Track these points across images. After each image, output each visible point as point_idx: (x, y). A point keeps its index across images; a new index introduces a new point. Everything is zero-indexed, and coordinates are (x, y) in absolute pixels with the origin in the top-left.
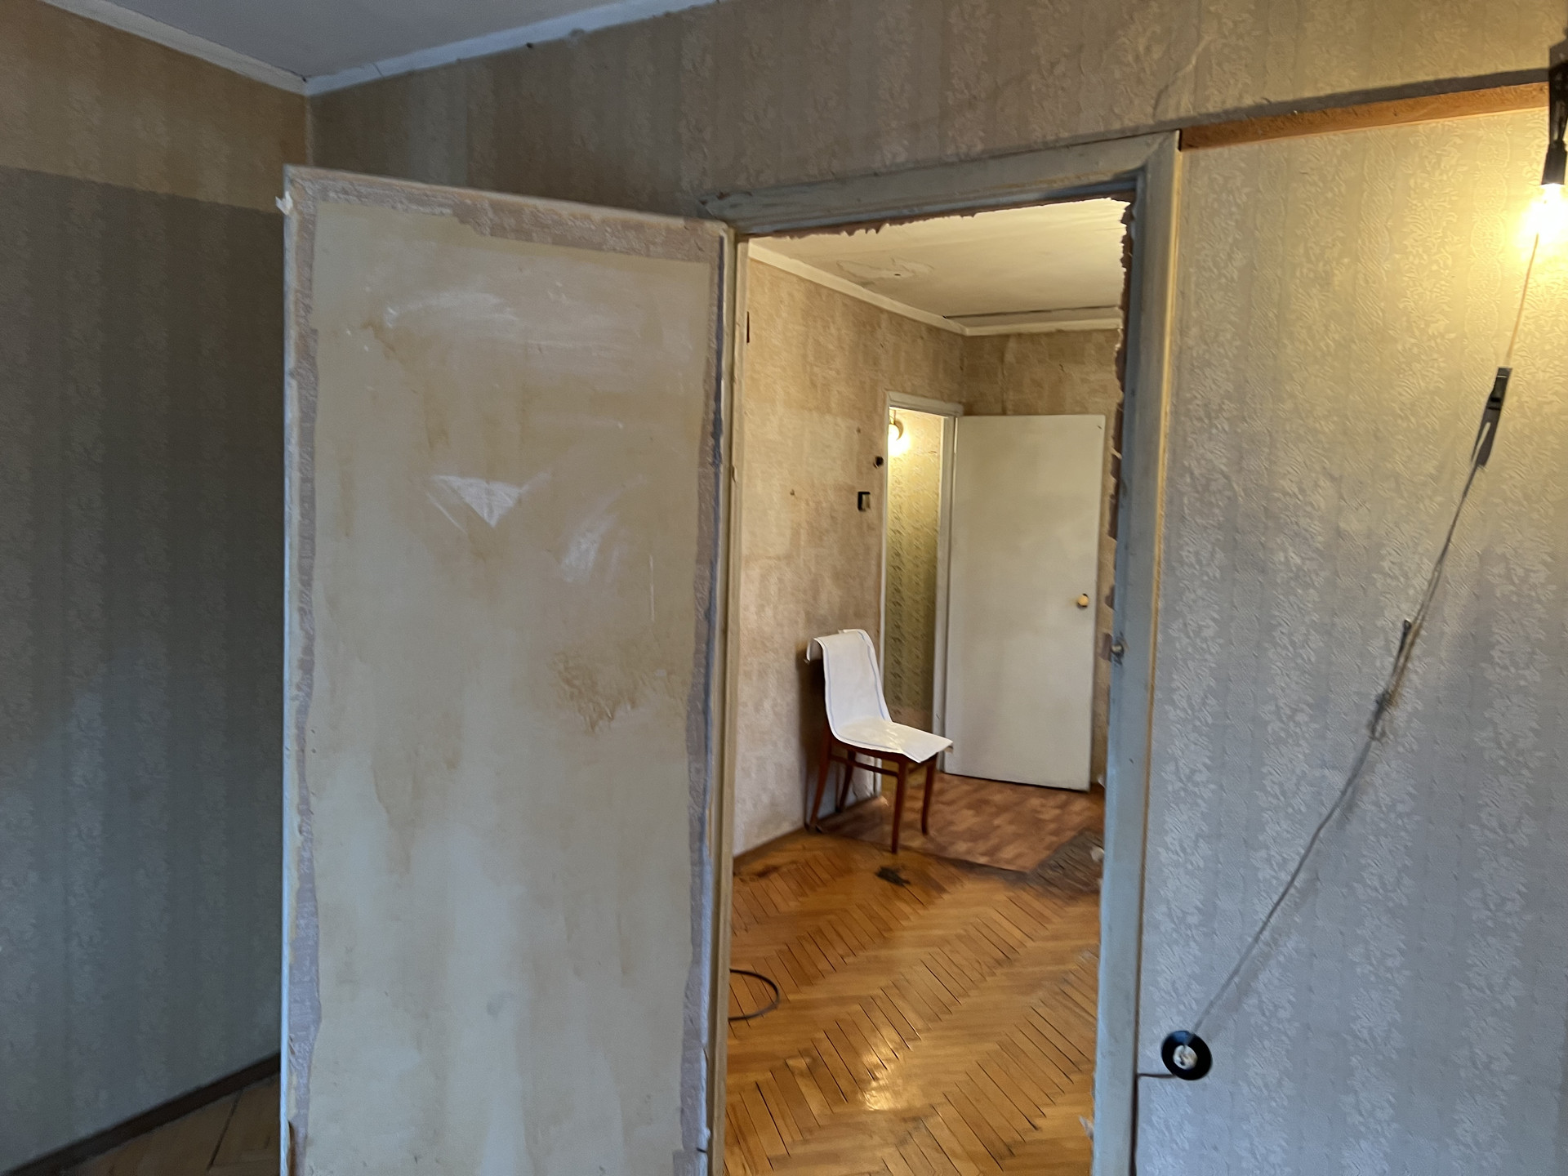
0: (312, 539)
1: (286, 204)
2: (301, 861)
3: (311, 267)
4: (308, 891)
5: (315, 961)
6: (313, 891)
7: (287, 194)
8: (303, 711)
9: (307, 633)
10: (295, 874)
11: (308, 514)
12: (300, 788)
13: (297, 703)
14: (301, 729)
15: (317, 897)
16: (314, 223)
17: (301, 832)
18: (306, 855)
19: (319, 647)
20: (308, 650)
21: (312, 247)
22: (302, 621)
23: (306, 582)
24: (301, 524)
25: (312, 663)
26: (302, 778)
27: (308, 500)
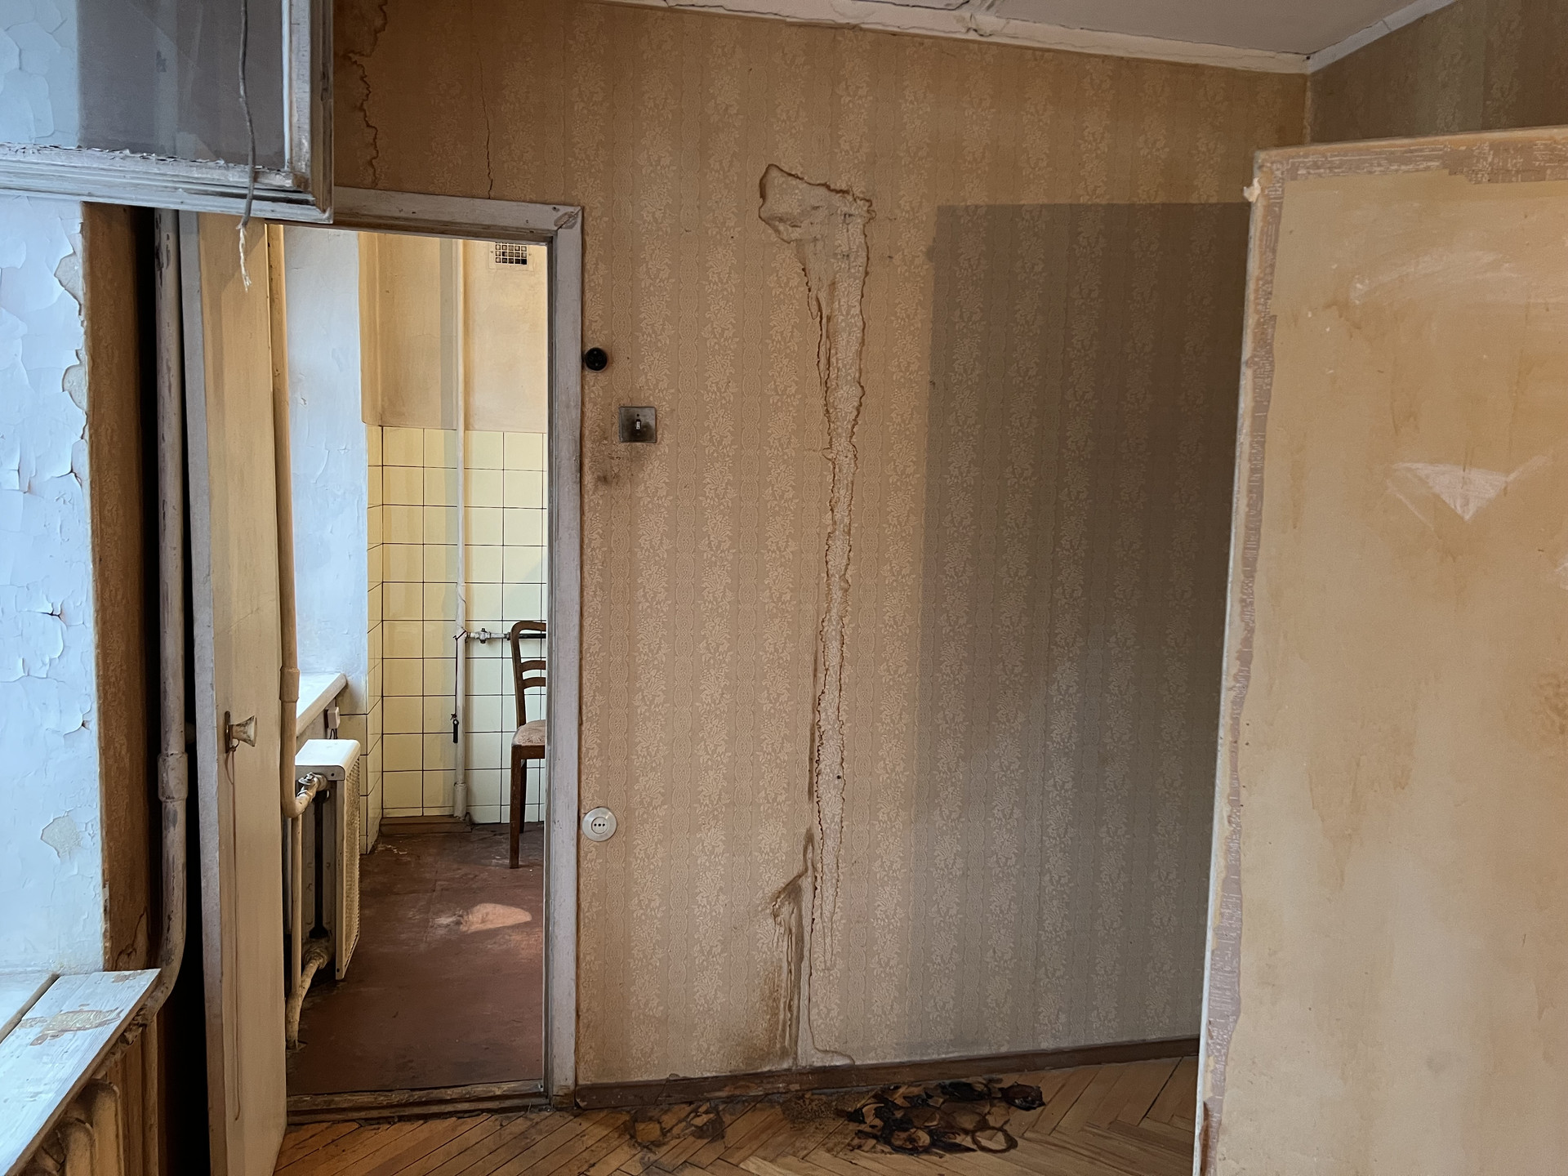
0: (1258, 529)
1: (1253, 193)
2: (1228, 851)
3: (1274, 251)
4: (1233, 883)
5: (1237, 954)
6: (1238, 883)
7: (1255, 181)
8: (1239, 702)
9: (1247, 624)
10: (1222, 862)
11: (1255, 504)
12: (1232, 778)
13: (1233, 693)
14: (1236, 720)
15: (1242, 889)
16: (1281, 205)
17: (1230, 822)
18: (1234, 846)
19: (1258, 640)
20: (1247, 642)
21: (1277, 231)
22: (1242, 613)
23: (1250, 575)
24: (1248, 515)
25: (1251, 654)
26: (1234, 769)
27: (1256, 492)
